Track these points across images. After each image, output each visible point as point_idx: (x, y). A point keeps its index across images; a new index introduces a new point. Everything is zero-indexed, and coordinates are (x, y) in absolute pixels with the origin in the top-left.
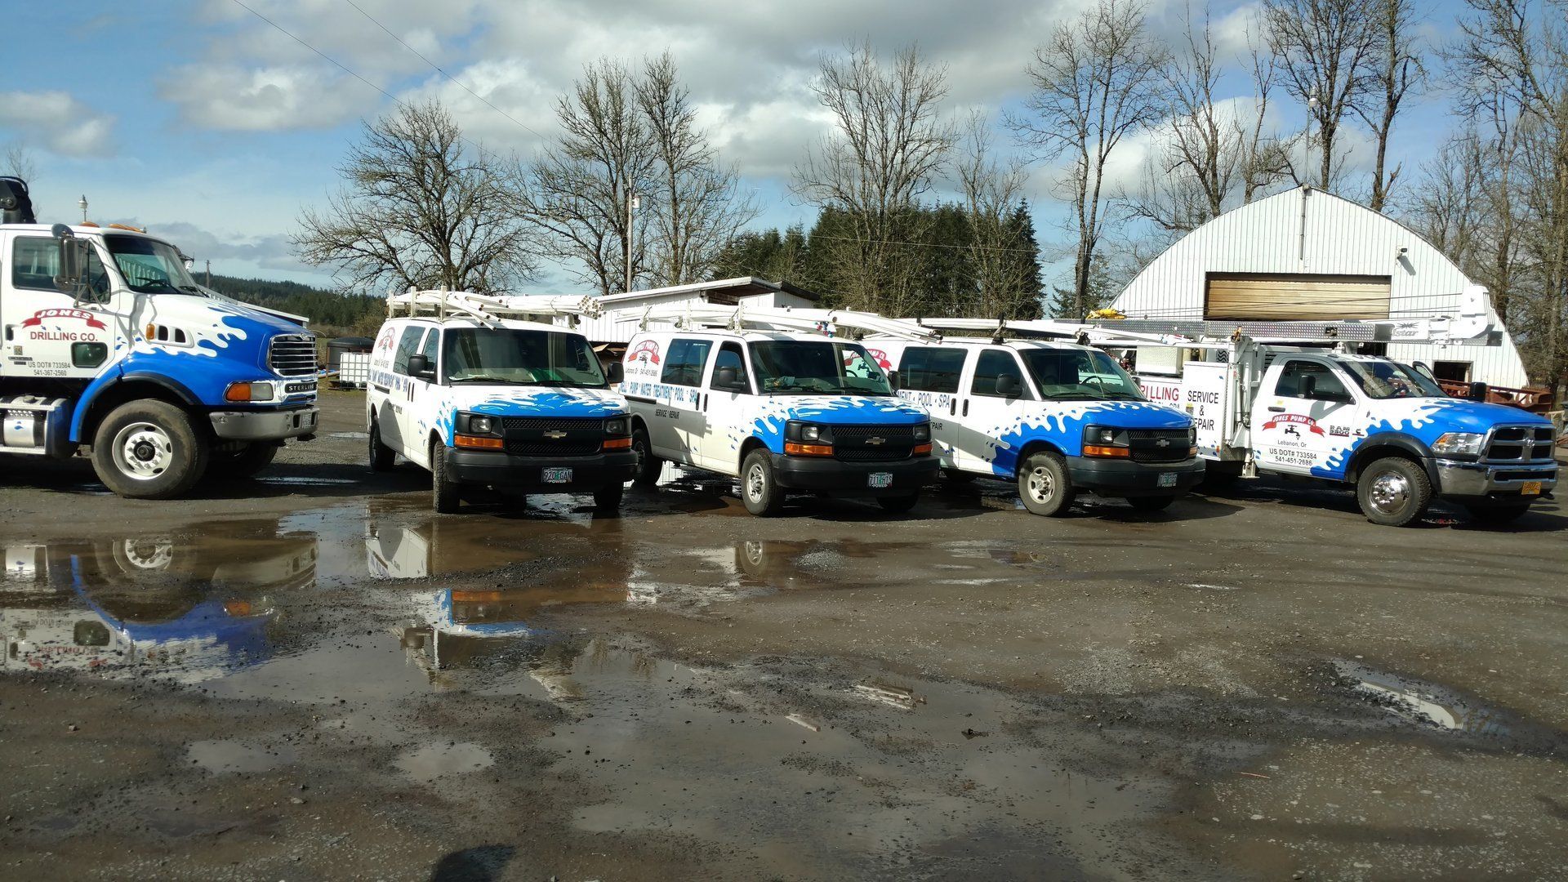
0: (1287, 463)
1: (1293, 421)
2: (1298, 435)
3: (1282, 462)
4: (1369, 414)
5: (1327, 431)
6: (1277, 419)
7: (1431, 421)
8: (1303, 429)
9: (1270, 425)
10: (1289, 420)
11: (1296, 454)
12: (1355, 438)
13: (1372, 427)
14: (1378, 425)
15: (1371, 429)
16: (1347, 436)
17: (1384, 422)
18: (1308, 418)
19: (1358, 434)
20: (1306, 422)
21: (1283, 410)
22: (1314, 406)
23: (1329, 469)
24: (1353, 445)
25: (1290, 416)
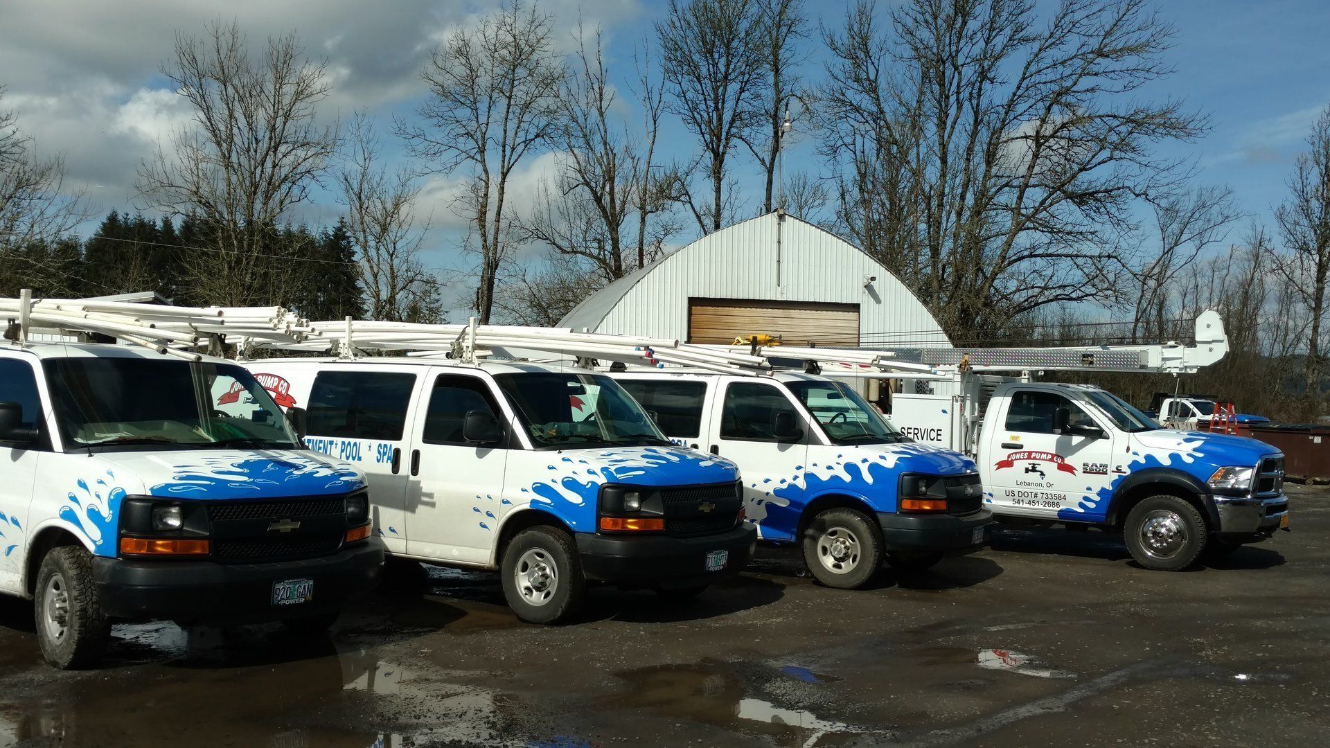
0: (1028, 506)
1: (1035, 458)
2: (1042, 474)
3: (1021, 505)
4: (1128, 449)
5: (1080, 468)
6: (1013, 457)
7: (1200, 455)
8: (1050, 468)
9: (1003, 464)
10: (1029, 458)
11: (1040, 496)
12: (1115, 476)
13: (1135, 463)
14: (1143, 461)
15: (1134, 465)
16: (1105, 473)
17: (1149, 458)
18: (1053, 455)
19: (1118, 470)
20: (1052, 460)
21: (1021, 447)
22: (1058, 443)
23: (1082, 511)
24: (1113, 484)
25: (1030, 453)
